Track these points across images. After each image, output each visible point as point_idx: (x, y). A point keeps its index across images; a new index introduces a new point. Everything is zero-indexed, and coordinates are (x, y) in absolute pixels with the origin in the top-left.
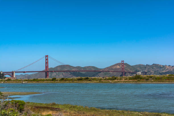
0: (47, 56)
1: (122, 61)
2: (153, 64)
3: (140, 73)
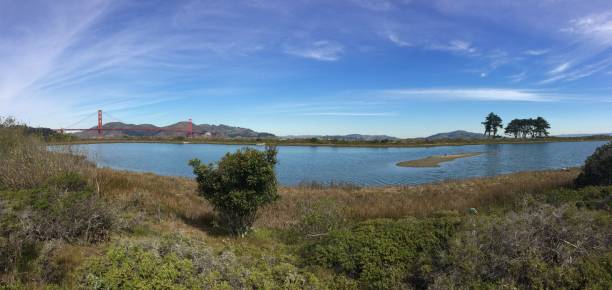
0: (101, 111)
3: (209, 134)
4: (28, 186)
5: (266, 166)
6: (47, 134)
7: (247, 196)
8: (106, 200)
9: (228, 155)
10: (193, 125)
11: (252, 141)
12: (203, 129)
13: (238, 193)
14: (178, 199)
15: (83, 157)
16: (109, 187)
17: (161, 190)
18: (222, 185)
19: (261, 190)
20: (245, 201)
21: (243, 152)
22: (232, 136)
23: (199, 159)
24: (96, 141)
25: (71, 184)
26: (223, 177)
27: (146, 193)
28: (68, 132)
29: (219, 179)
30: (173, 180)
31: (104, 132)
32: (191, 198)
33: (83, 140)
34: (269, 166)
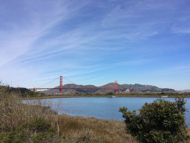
0: (62, 76)
1: (116, 81)
2: (136, 84)
3: (128, 90)
4: (7, 129)
5: (178, 113)
6: (24, 92)
7: (164, 135)
8: (64, 138)
9: (146, 104)
10: (118, 84)
11: (158, 94)
12: (124, 87)
13: (157, 133)
14: (112, 136)
15: (49, 107)
16: (66, 128)
17: (100, 129)
18: (144, 126)
19: (175, 130)
20: (163, 139)
21: (158, 102)
22: (143, 91)
23: (126, 107)
24: (58, 96)
25: (39, 126)
26: (144, 120)
27: (91, 131)
28: (38, 90)
29: (141, 122)
30: (107, 122)
31: (63, 90)
32: (120, 135)
33: (49, 96)
34: (180, 113)
